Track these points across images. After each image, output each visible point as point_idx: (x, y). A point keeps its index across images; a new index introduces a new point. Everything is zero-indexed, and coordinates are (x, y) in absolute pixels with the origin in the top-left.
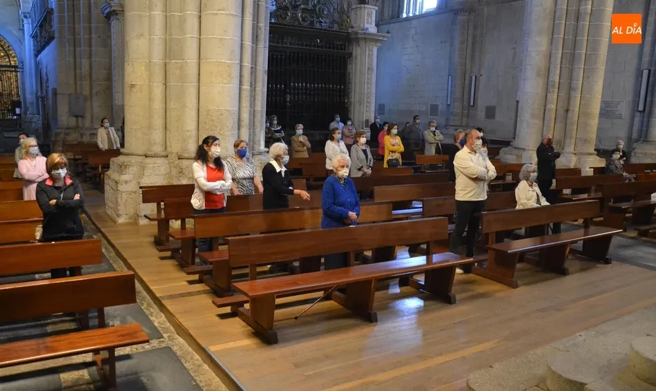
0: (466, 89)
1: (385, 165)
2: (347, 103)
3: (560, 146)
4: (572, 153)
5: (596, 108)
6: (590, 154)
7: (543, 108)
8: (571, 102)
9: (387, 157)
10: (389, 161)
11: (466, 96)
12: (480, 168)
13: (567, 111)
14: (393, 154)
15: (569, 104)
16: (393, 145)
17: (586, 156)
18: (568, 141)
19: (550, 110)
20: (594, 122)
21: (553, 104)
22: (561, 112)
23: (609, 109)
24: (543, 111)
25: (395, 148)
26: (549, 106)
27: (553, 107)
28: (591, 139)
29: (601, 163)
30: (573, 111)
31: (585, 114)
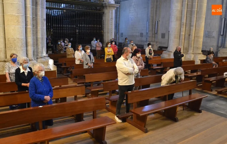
0: (154, 27)
1: (105, 61)
2: (102, 32)
3: (187, 50)
4: (192, 53)
5: (202, 34)
6: (200, 54)
7: (179, 34)
8: (191, 32)
9: (106, 57)
10: (107, 59)
11: (154, 29)
12: (129, 68)
13: (189, 35)
14: (109, 56)
15: (190, 32)
16: (109, 52)
17: (198, 55)
18: (190, 48)
19: (182, 35)
20: (201, 40)
21: (183, 32)
22: (187, 36)
23: (209, 34)
24: (179, 36)
25: (110, 53)
26: (181, 33)
27: (184, 33)
28: (200, 47)
29: (204, 57)
30: (192, 35)
31: (197, 36)
